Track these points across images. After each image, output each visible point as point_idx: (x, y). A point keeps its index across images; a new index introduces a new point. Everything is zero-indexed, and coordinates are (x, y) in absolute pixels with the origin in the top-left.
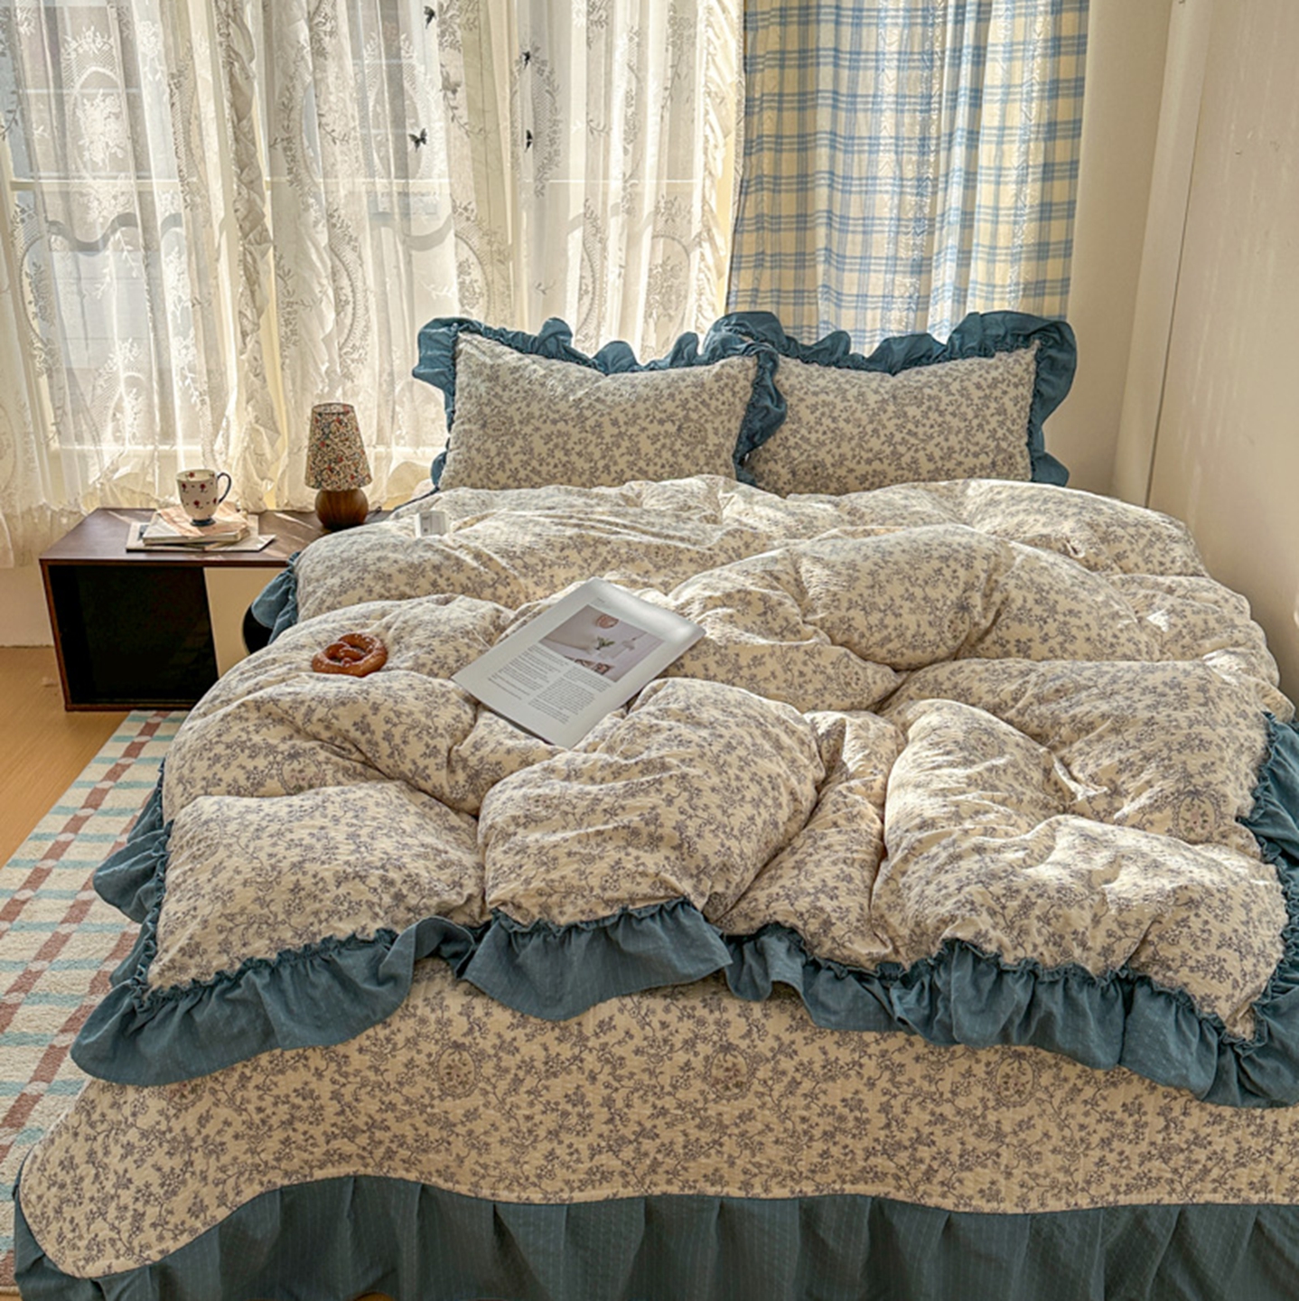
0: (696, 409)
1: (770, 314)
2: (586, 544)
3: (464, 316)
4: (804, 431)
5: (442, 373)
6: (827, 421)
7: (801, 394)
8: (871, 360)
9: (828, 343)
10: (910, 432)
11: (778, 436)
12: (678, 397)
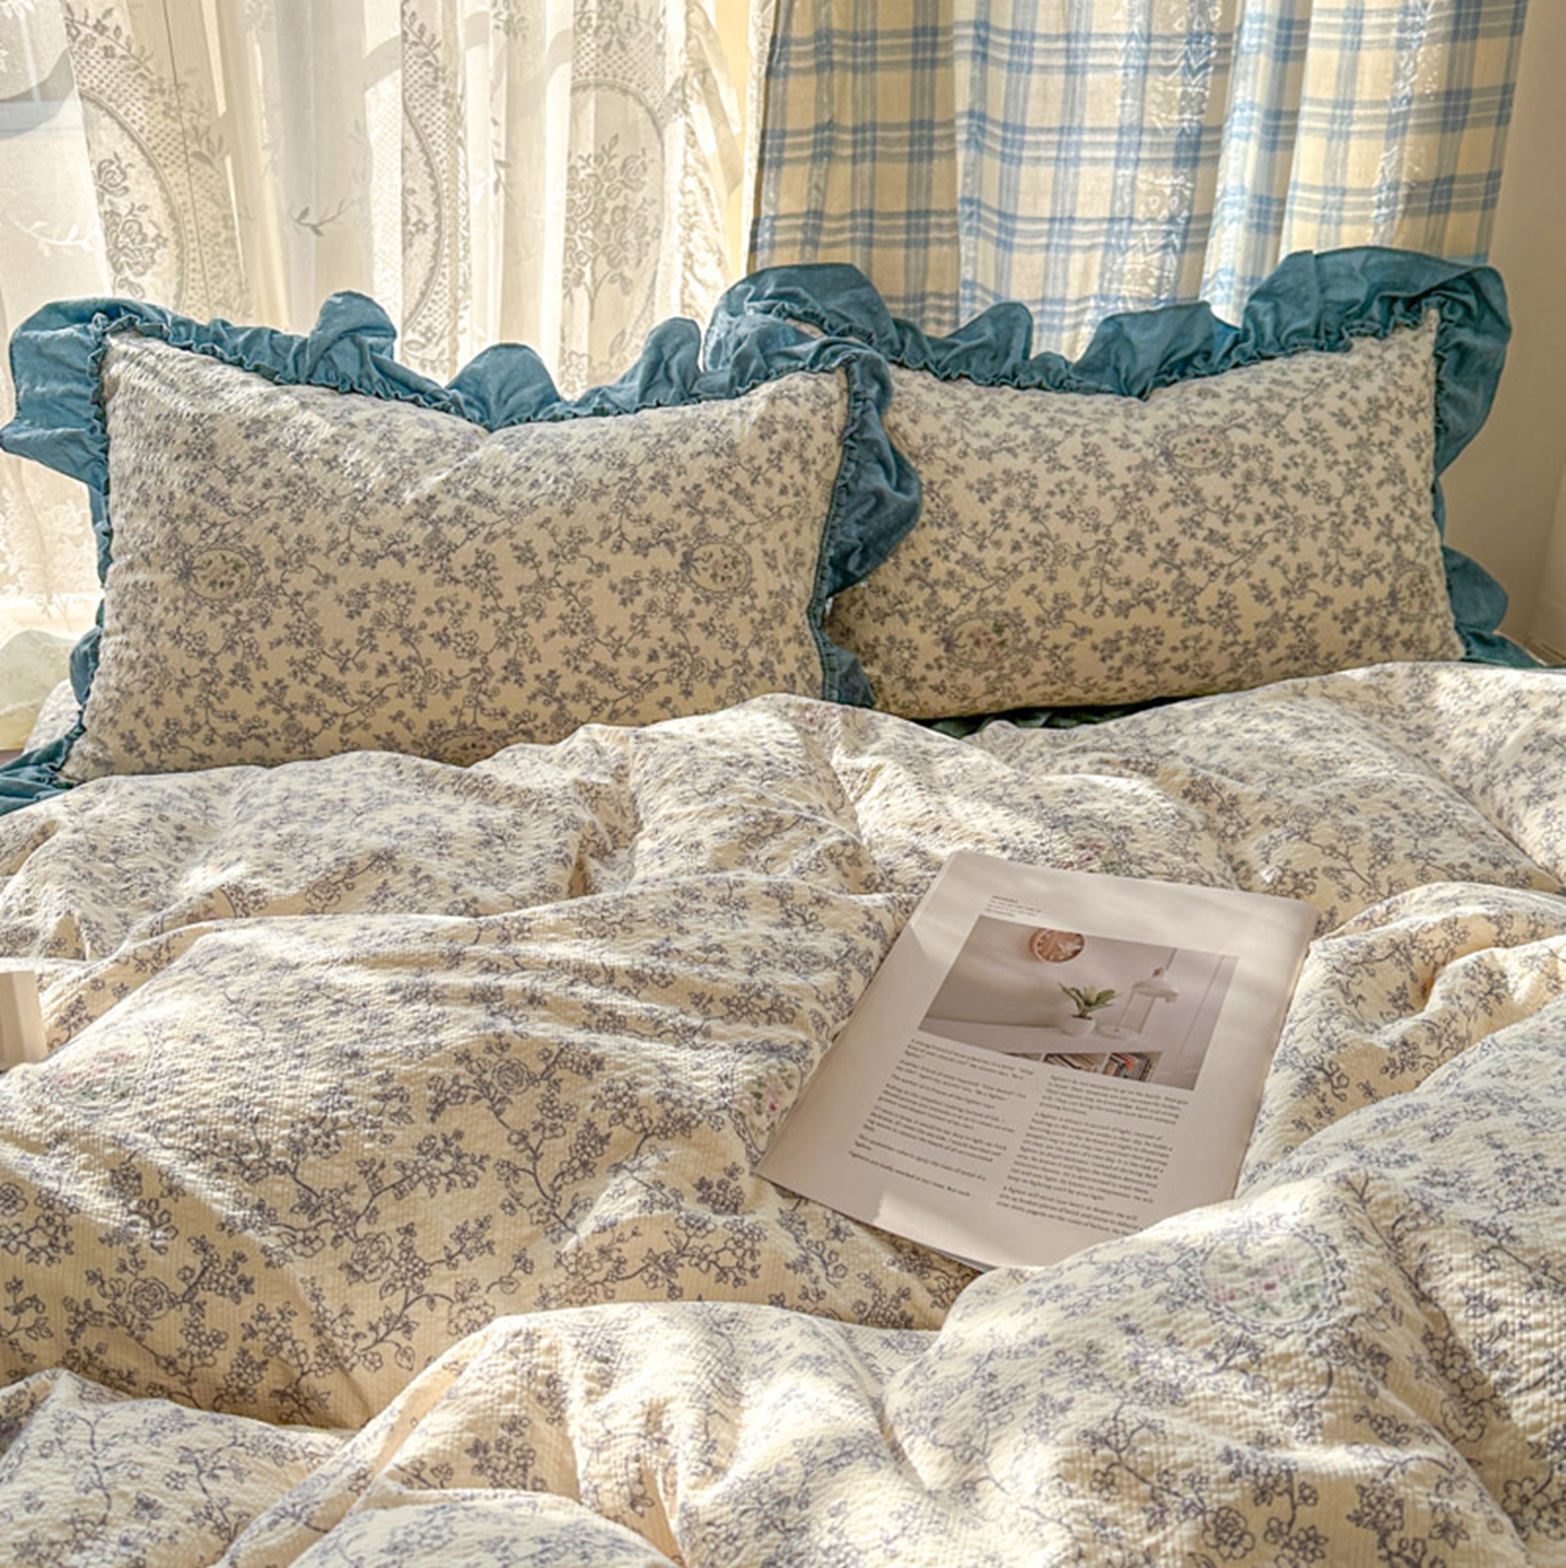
0: (723, 510)
1: (850, 267)
2: (516, 1074)
3: (123, 295)
4: (966, 545)
5: (74, 439)
6: (1019, 519)
7: (952, 455)
8: (1085, 367)
9: (989, 332)
10: (1212, 536)
11: (905, 556)
12: (675, 482)
